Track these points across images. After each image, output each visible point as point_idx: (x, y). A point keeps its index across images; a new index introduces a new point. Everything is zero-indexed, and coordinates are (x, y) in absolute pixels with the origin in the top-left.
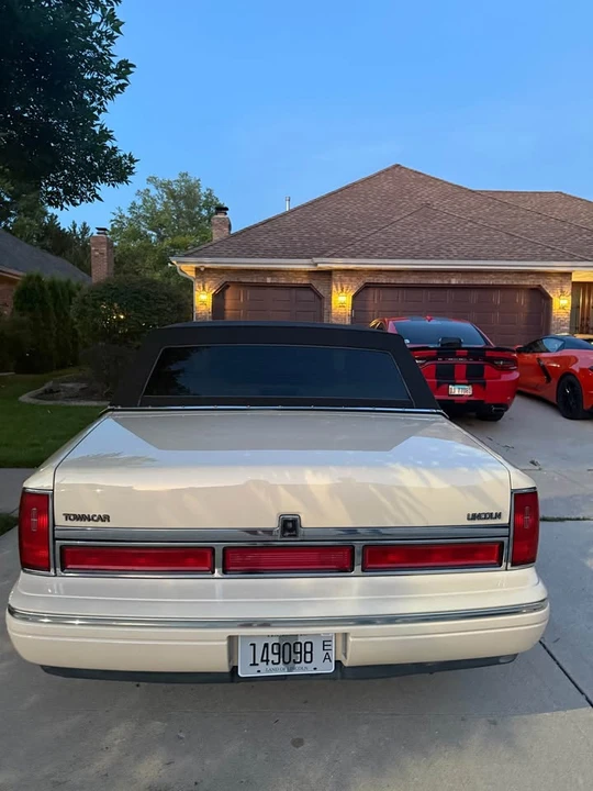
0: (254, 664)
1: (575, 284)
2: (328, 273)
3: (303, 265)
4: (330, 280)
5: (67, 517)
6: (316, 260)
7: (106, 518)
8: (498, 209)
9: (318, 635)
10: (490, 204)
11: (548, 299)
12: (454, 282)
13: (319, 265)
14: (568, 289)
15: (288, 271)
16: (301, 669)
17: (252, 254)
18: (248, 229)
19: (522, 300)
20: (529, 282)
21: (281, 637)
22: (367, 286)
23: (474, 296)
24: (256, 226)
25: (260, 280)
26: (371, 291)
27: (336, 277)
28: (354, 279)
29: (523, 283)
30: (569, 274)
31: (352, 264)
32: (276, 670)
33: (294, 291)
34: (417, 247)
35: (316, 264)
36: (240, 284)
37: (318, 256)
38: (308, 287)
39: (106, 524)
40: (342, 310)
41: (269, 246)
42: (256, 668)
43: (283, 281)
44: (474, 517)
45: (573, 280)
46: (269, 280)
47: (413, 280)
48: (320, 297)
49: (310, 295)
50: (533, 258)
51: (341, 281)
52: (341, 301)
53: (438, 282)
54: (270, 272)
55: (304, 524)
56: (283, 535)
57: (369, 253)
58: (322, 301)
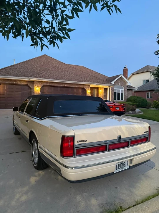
0: (117, 169)
1: (91, 88)
2: (33, 82)
3: (26, 79)
4: (33, 83)
5: (78, 141)
6: (30, 78)
7: (86, 141)
8: (72, 69)
9: (126, 161)
10: (70, 67)
11: (86, 91)
12: (65, 86)
13: (31, 79)
14: (90, 89)
15: (21, 80)
16: (124, 169)
17: (9, 75)
18: (7, 67)
19: (80, 91)
20: (82, 87)
21: (120, 162)
22: (44, 86)
23: (70, 89)
24: (9, 67)
25: (12, 82)
26: (45, 87)
27: (35, 83)
28: (40, 84)
29: (80, 87)
30: (90, 85)
31: (41, 80)
32: (120, 170)
33: (22, 86)
34: (56, 77)
35: (30, 79)
36: (5, 84)
37: (30, 77)
38: (27, 85)
39: (86, 142)
40: (37, 92)
41: (14, 73)
42: (117, 170)
43: (19, 83)
44: (144, 132)
45: (91, 87)
46: (15, 83)
47: (56, 85)
48: (30, 88)
49: (27, 87)
50: (83, 81)
51: (37, 84)
52: (37, 90)
53: (62, 86)
54: (15, 80)
55: (122, 137)
56: (119, 140)
57: (45, 77)
58: (31, 89)
